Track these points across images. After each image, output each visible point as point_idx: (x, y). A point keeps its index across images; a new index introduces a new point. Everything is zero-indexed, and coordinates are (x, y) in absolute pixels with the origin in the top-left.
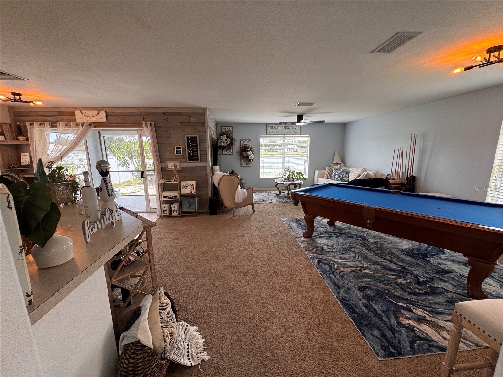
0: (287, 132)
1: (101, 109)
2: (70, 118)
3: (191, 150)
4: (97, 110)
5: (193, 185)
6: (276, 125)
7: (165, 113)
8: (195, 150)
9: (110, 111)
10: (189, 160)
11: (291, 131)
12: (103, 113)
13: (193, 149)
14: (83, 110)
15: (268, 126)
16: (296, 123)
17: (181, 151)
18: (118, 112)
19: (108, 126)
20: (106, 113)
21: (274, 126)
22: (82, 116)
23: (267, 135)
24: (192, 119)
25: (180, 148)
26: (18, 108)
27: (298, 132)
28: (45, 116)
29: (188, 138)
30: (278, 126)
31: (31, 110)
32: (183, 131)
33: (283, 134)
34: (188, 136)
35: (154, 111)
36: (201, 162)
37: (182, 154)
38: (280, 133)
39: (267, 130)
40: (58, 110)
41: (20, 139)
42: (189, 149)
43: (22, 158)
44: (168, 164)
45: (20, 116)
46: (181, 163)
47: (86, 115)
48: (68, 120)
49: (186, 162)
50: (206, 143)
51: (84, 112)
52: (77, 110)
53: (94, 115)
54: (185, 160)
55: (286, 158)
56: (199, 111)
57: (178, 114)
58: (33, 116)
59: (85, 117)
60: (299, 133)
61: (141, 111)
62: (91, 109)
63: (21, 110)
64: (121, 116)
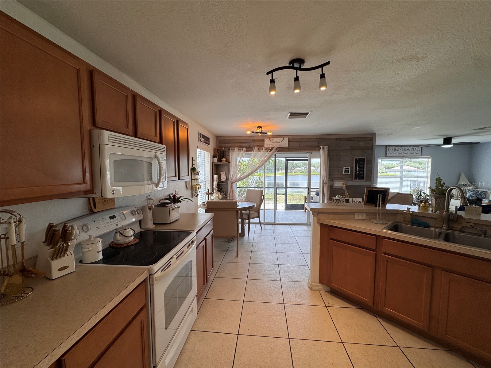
0: (408, 154)
1: (285, 136)
2: (260, 144)
3: (357, 170)
4: (282, 137)
5: (360, 201)
6: (396, 147)
7: (337, 139)
8: (361, 170)
9: (292, 138)
10: (355, 179)
11: (412, 153)
12: (286, 140)
13: (360, 169)
14: (271, 138)
15: (388, 148)
16: (441, 145)
17: (348, 171)
18: (298, 139)
19: (289, 150)
20: (289, 139)
21: (394, 148)
22: (270, 143)
23: (386, 156)
24: (361, 144)
25: (348, 168)
26: (223, 137)
27: (418, 154)
28: (241, 143)
29: (356, 159)
30: (398, 148)
31: (232, 139)
32: (351, 154)
33: (403, 155)
34: (356, 158)
35: (328, 137)
36: (366, 181)
37: (349, 173)
38: (399, 155)
39: (386, 152)
40: (252, 138)
41: (223, 161)
42: (356, 169)
43: (221, 175)
44: (335, 182)
45: (223, 143)
46: (347, 182)
47: (273, 141)
48: (258, 145)
49: (352, 180)
50: (372, 164)
51: (271, 139)
52: (266, 138)
53: (279, 141)
54: (351, 179)
55: (403, 179)
56: (368, 136)
57: (349, 139)
58: (233, 143)
59: (272, 143)
60: (420, 154)
61: (316, 137)
62: (277, 137)
63: (225, 139)
64: (300, 142)
